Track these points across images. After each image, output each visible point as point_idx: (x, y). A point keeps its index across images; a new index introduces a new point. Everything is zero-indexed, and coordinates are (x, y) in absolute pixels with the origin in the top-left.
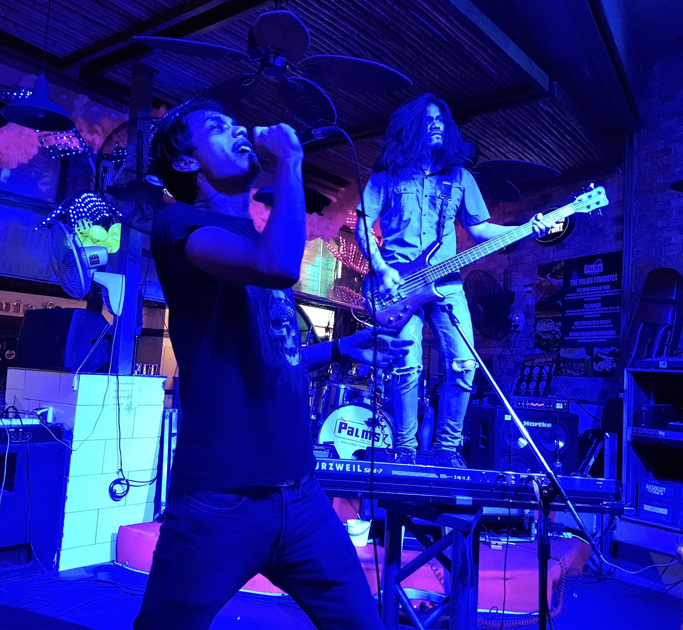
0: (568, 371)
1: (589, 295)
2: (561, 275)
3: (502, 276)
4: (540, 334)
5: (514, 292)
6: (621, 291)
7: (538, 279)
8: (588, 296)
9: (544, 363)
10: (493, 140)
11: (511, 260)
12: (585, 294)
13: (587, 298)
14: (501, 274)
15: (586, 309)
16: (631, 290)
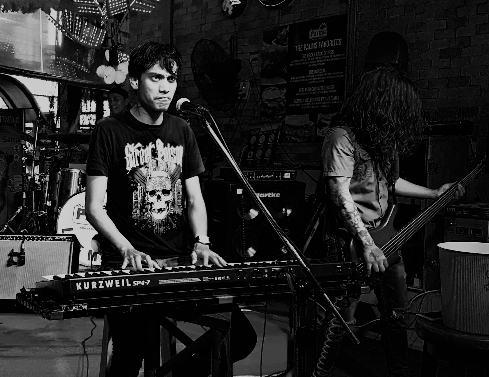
0: (293, 138)
1: (313, 60)
2: (286, 42)
3: (229, 43)
4: (266, 102)
5: (241, 60)
6: (345, 56)
7: (263, 46)
8: (313, 62)
9: (270, 131)
11: (237, 27)
12: (309, 59)
13: (312, 64)
14: (227, 42)
15: (311, 75)
16: (355, 54)
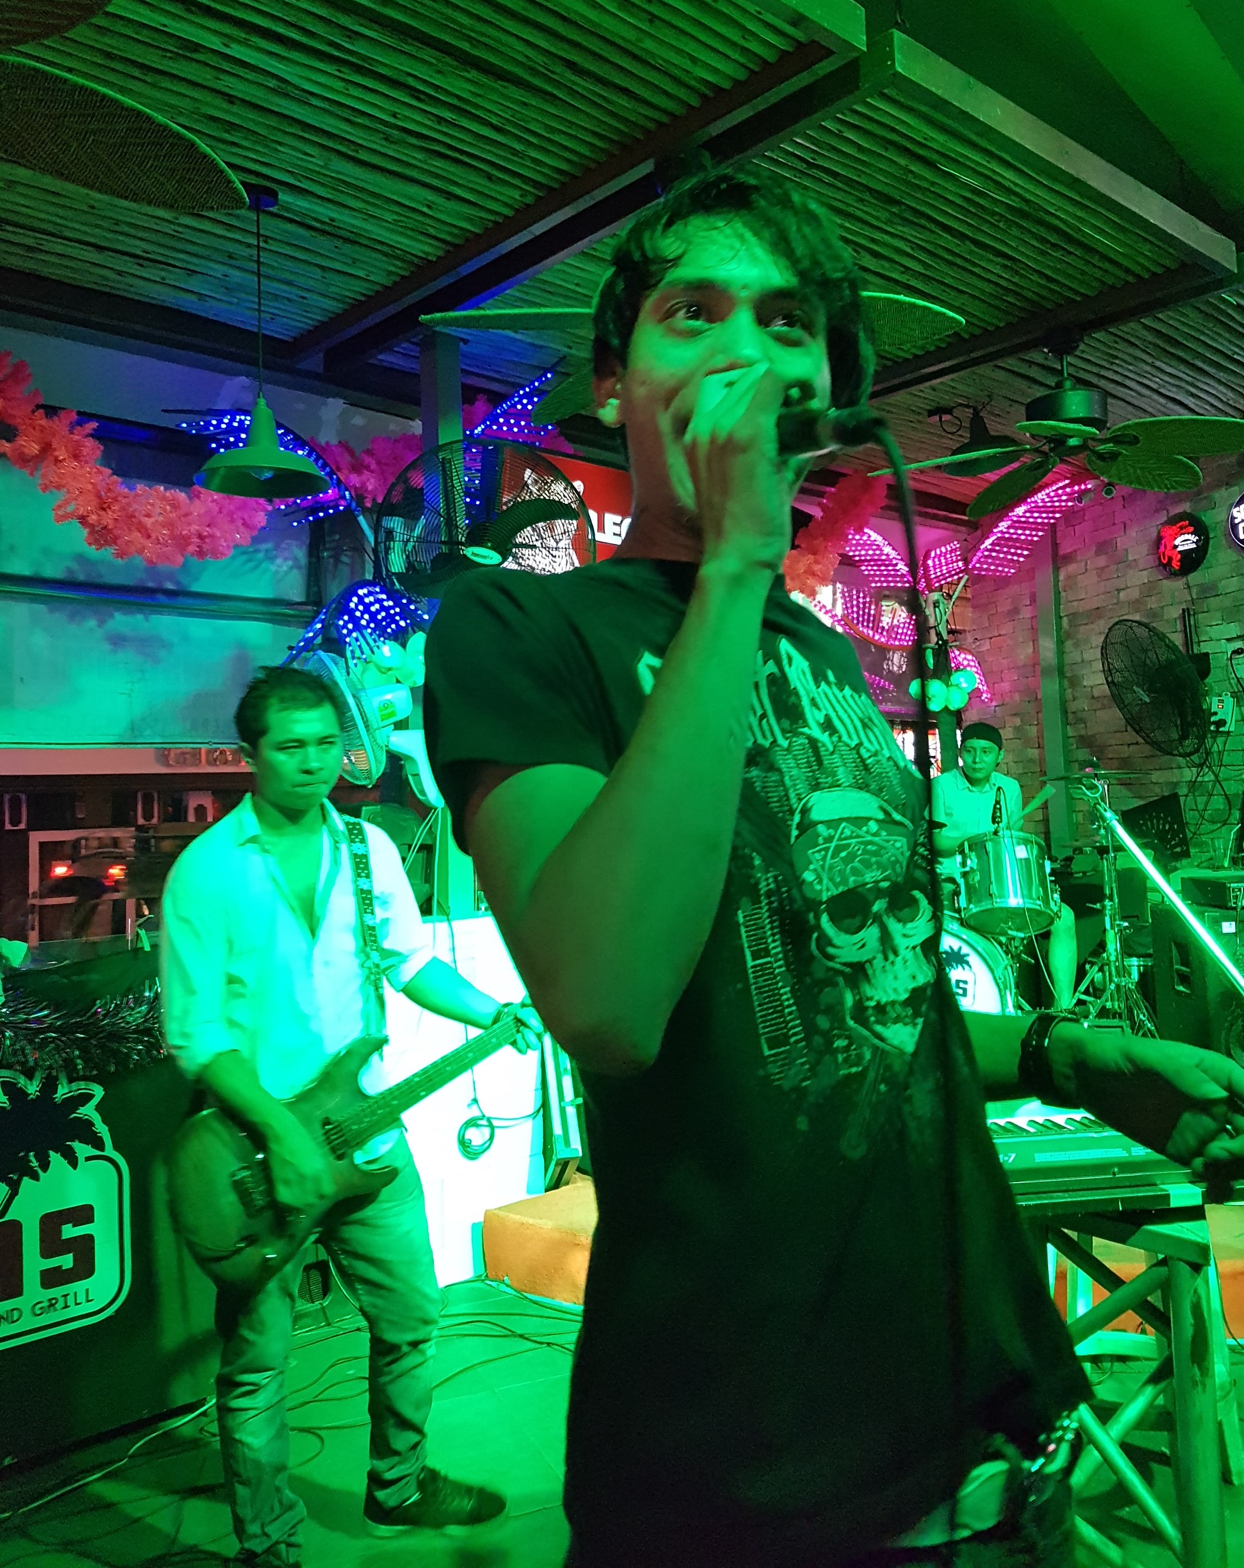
3: (1179, 623)
5: (1207, 655)
10: (1131, 367)
11: (1194, 591)
14: (1174, 620)
